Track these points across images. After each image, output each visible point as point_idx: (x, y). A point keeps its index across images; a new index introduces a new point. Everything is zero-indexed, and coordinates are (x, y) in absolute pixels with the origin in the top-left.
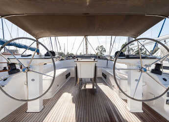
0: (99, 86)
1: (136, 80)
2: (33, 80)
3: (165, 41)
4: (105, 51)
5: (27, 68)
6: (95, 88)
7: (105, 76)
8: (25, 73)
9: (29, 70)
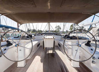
0: (56, 51)
1: (76, 50)
2: (20, 50)
3: (95, 25)
4: (60, 29)
5: (18, 44)
6: (54, 53)
7: (59, 45)
8: (17, 47)
9: (18, 46)
